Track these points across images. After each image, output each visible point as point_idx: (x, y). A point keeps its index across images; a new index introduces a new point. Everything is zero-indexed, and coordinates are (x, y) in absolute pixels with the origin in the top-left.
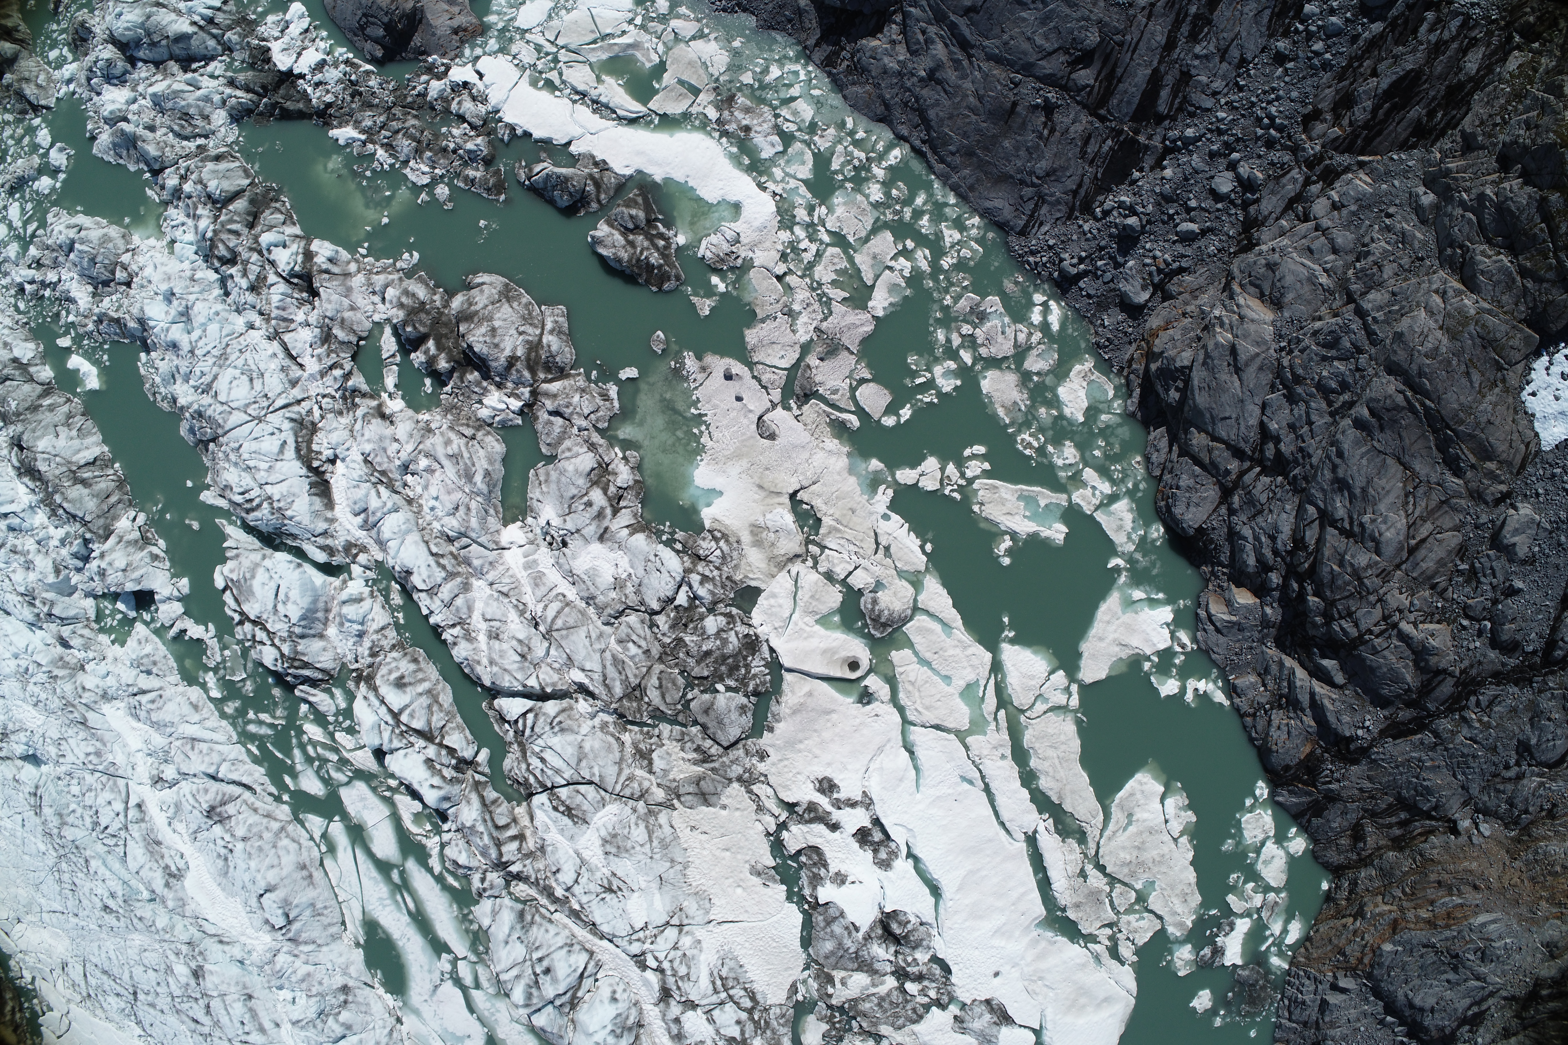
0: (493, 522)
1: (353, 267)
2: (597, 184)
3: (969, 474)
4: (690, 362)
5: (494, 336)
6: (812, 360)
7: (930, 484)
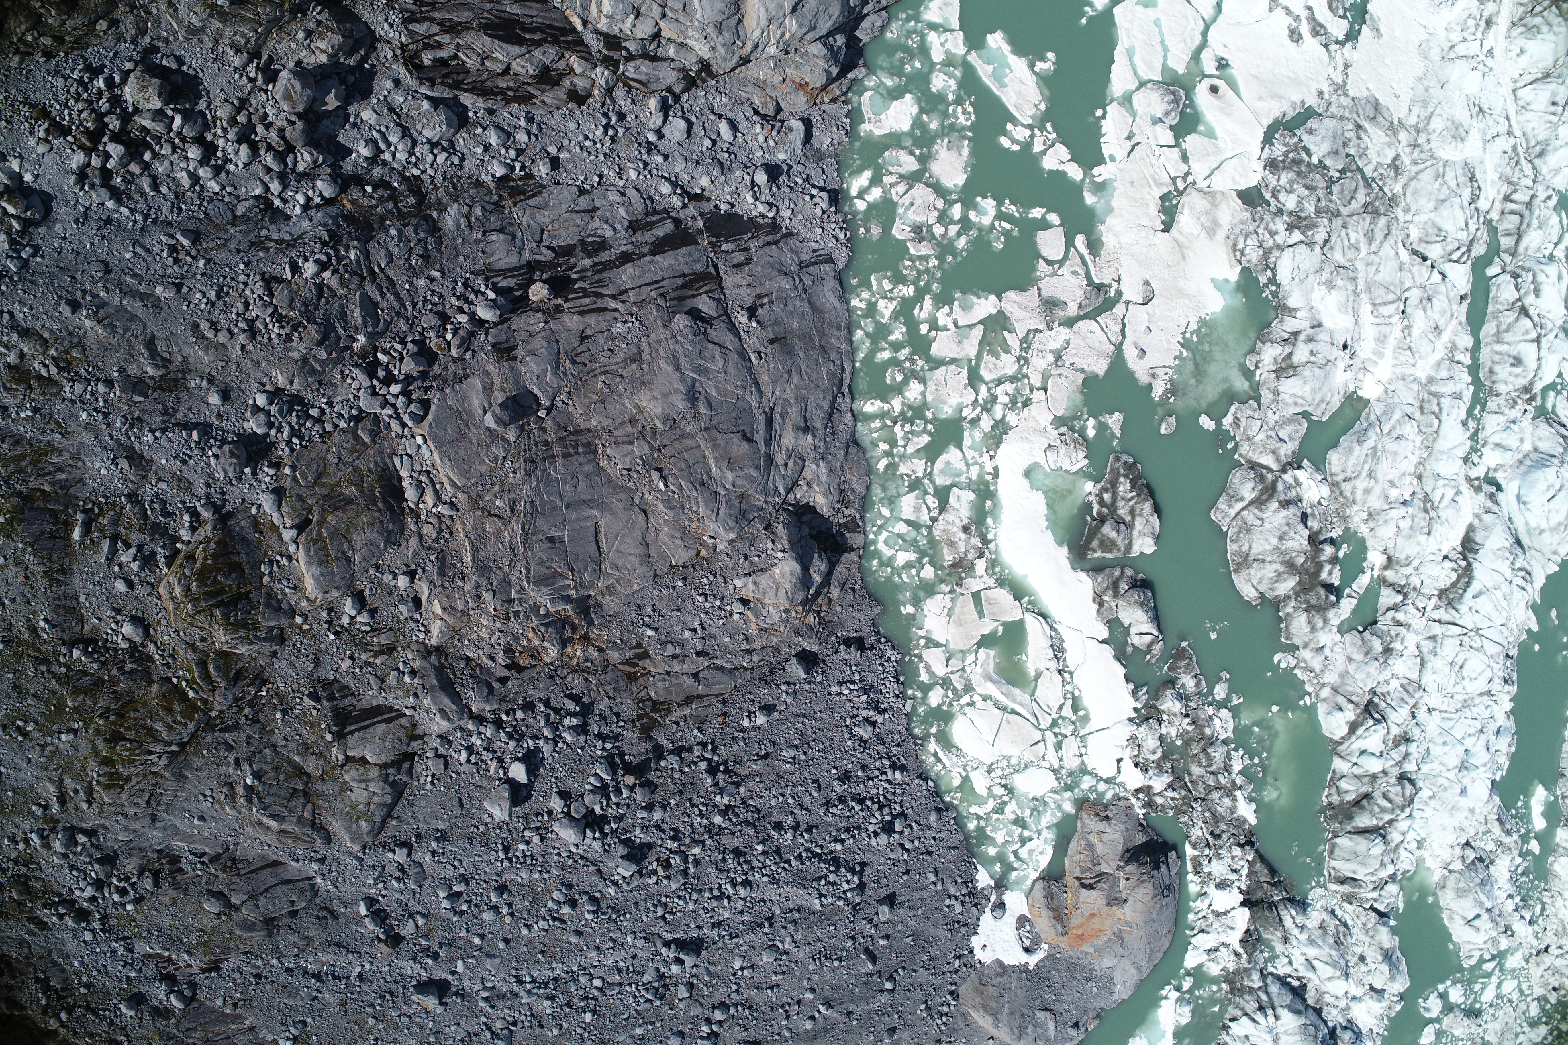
0: (1377, 409)
1: (1325, 693)
2: (1115, 585)
3: (1028, 133)
4: (1159, 389)
5: (1285, 533)
6: (1072, 310)
7: (1061, 152)
